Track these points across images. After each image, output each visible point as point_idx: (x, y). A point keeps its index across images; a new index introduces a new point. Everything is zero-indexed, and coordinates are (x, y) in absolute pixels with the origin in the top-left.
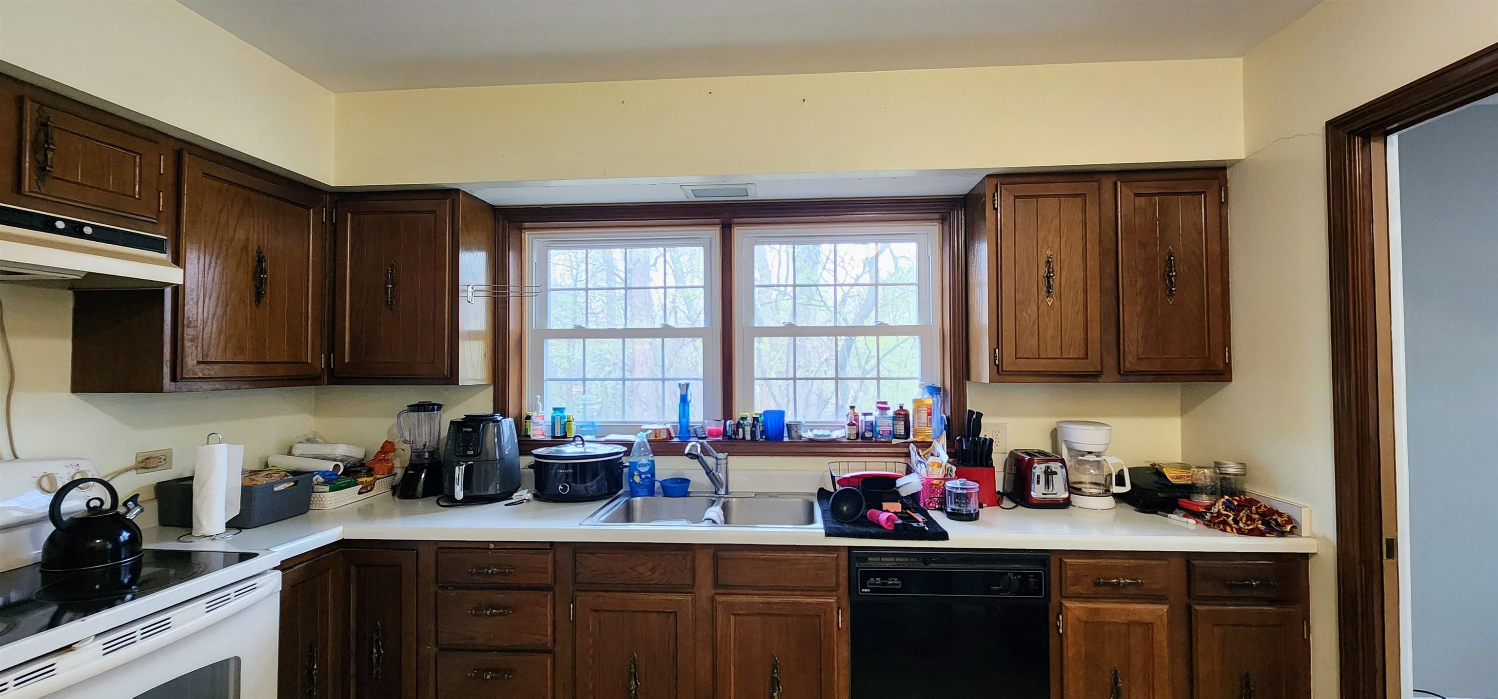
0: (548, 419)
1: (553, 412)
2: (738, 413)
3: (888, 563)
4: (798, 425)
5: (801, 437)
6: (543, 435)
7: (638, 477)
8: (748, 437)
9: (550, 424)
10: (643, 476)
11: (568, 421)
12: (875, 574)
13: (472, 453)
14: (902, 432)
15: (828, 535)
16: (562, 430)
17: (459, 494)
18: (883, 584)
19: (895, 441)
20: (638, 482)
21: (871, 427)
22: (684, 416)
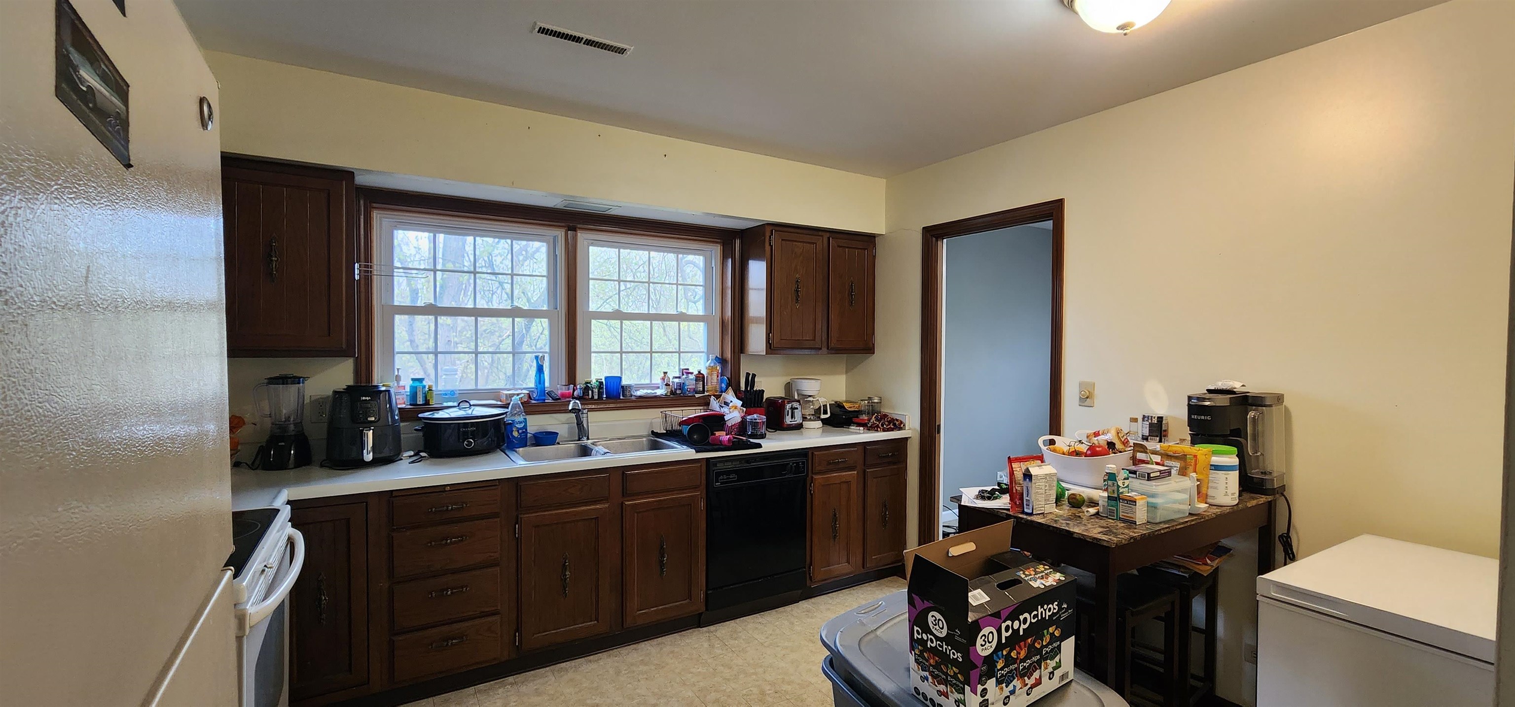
0: (408, 389)
1: (412, 382)
2: (580, 380)
3: (729, 466)
4: (630, 386)
5: (631, 396)
6: (404, 403)
7: (517, 433)
8: (596, 397)
9: (409, 394)
10: (520, 431)
11: (430, 390)
12: (722, 473)
13: (373, 419)
14: (701, 389)
15: (697, 452)
16: (424, 399)
17: (368, 457)
18: (727, 479)
19: (697, 396)
20: (516, 436)
21: (681, 386)
22: (540, 383)
